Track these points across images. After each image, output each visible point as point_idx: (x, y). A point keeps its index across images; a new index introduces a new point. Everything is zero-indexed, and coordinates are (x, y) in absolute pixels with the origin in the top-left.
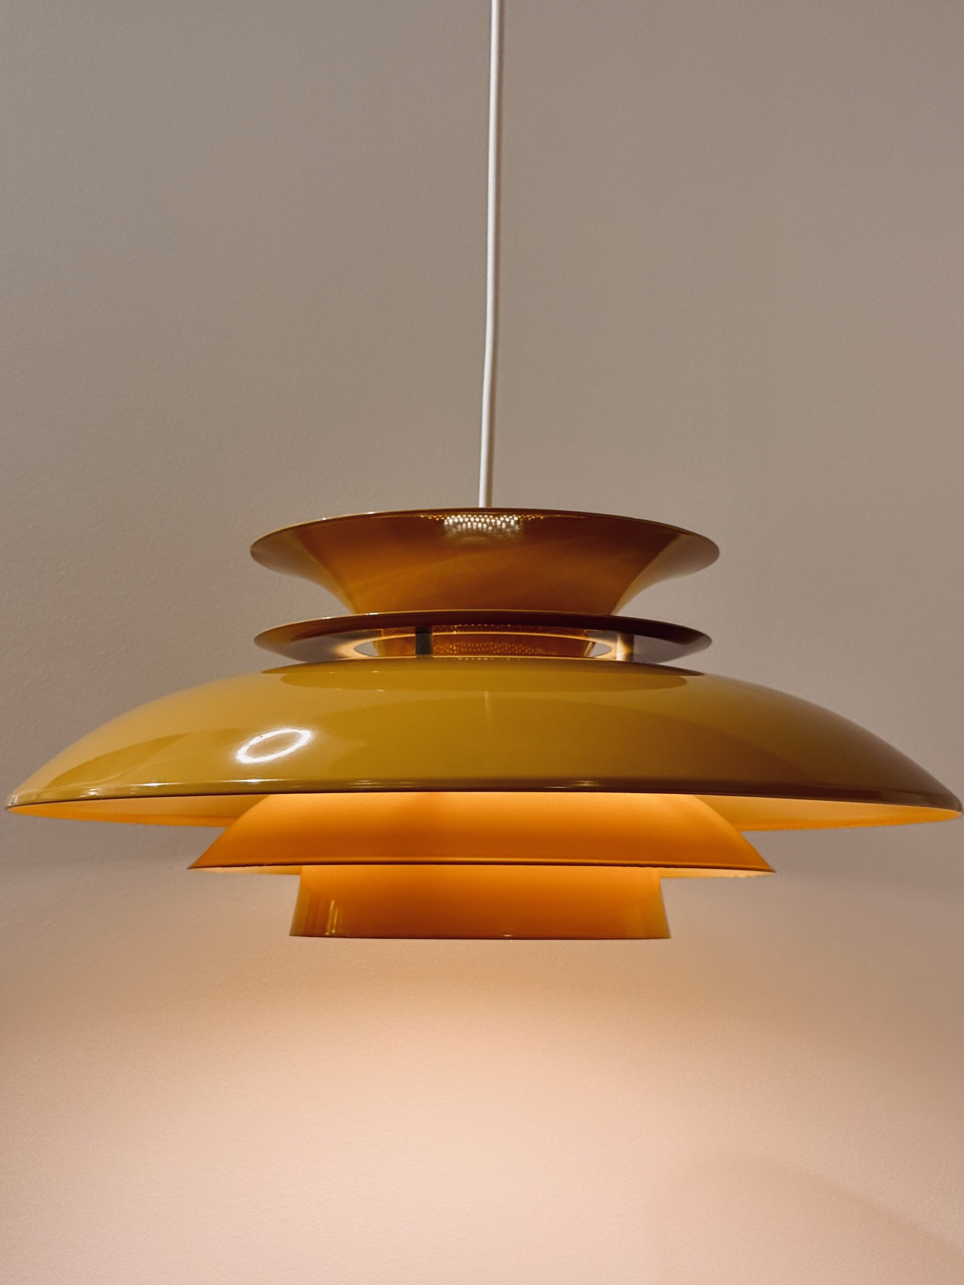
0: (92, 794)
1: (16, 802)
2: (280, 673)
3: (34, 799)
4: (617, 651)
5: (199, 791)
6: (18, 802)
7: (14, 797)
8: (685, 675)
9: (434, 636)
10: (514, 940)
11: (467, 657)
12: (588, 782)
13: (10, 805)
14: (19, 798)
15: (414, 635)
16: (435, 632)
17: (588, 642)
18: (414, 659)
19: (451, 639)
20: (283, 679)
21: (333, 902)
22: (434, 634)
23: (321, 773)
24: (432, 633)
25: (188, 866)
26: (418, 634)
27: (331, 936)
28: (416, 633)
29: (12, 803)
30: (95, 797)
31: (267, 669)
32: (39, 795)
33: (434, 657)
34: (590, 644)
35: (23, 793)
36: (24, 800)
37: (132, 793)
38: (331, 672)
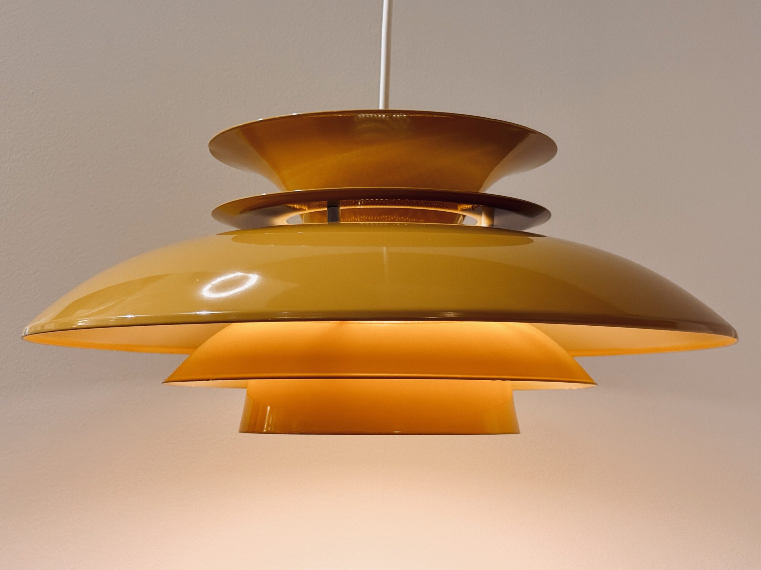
0: (80, 324)
1: (27, 333)
2: (231, 235)
3: (39, 329)
4: (483, 221)
5: (161, 322)
6: (28, 332)
7: (26, 328)
8: (531, 236)
9: (341, 209)
10: (399, 436)
11: (367, 223)
12: (452, 313)
13: (23, 335)
14: (30, 329)
15: (326, 209)
16: (342, 206)
17: (460, 215)
18: (327, 224)
19: (354, 211)
20: (233, 239)
21: (269, 408)
22: (341, 208)
23: (262, 307)
24: (340, 207)
25: (163, 381)
26: (329, 208)
27: (268, 432)
28: (328, 207)
29: (24, 334)
30: (82, 327)
31: (219, 233)
32: (43, 326)
33: (342, 223)
34: (461, 217)
35: (33, 324)
36: (33, 330)
37: (110, 324)
38: (266, 233)
